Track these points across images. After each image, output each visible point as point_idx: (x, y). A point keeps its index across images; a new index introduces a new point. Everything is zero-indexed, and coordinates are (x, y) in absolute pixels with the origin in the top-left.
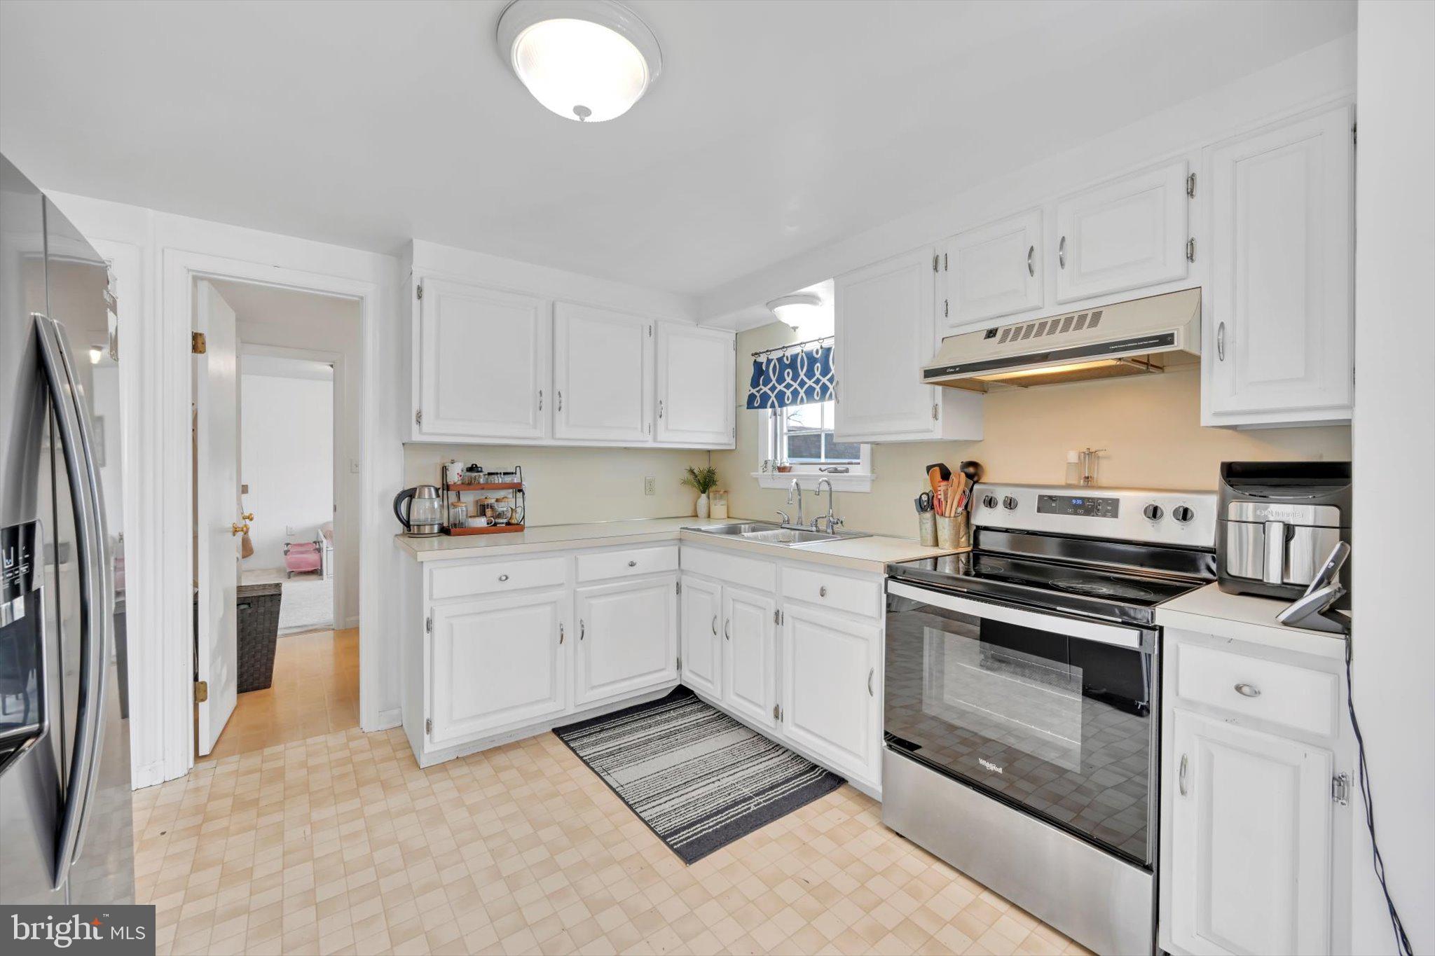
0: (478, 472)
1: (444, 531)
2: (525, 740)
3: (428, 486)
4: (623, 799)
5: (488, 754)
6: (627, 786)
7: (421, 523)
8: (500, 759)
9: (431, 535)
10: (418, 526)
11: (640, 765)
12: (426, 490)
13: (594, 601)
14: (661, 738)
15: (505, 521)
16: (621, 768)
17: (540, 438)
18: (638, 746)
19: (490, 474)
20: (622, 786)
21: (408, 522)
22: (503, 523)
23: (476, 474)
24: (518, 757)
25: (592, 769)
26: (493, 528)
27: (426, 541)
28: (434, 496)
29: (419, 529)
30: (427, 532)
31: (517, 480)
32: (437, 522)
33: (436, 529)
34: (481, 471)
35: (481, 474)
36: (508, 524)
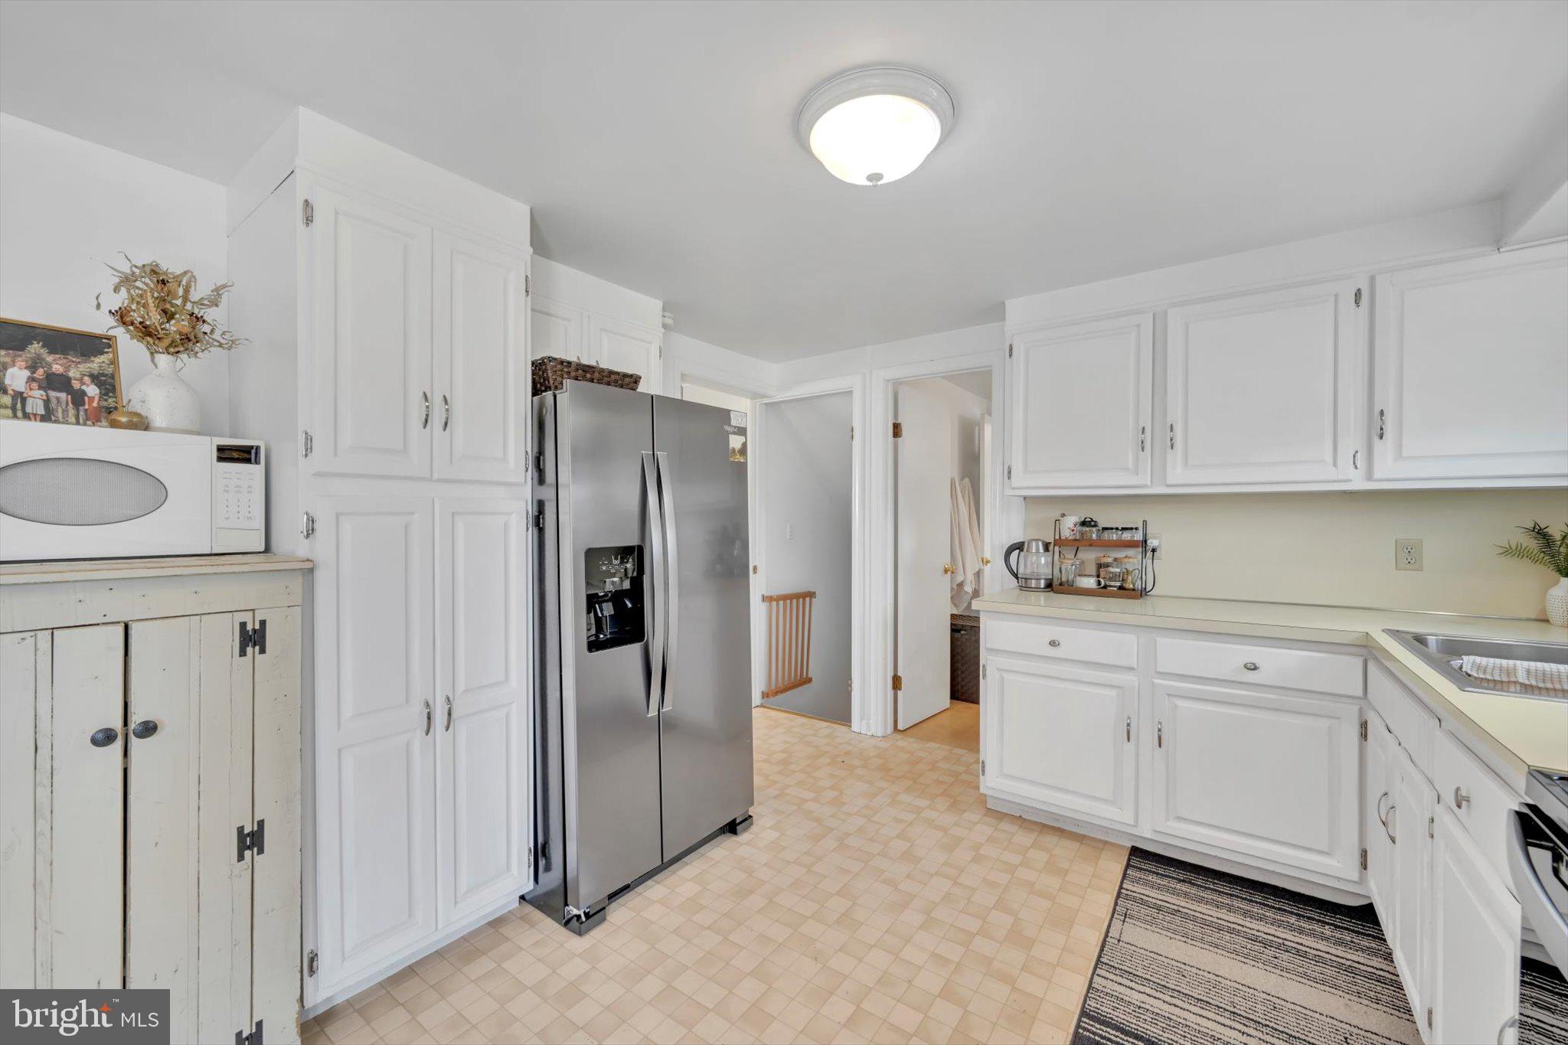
0: (1093, 526)
1: (1049, 586)
2: (1094, 839)
3: (1037, 540)
4: (1102, 950)
5: (1045, 828)
6: (1124, 944)
7: (1028, 577)
8: (1050, 840)
9: (1037, 589)
10: (1026, 579)
11: (1172, 940)
12: (1034, 544)
13: (1179, 703)
14: (1255, 940)
15: (1118, 584)
16: (1148, 927)
17: (1146, 486)
18: (1205, 924)
19: (1105, 529)
20: (1119, 941)
21: (1017, 575)
22: (1115, 587)
23: (1087, 529)
24: (1064, 850)
25: (1116, 904)
26: (1102, 590)
27: (1033, 596)
28: (1041, 550)
29: (1026, 582)
30: (1033, 586)
31: (1138, 536)
32: (1043, 577)
33: (1042, 584)
34: (1095, 526)
35: (1094, 529)
36: (1121, 588)
